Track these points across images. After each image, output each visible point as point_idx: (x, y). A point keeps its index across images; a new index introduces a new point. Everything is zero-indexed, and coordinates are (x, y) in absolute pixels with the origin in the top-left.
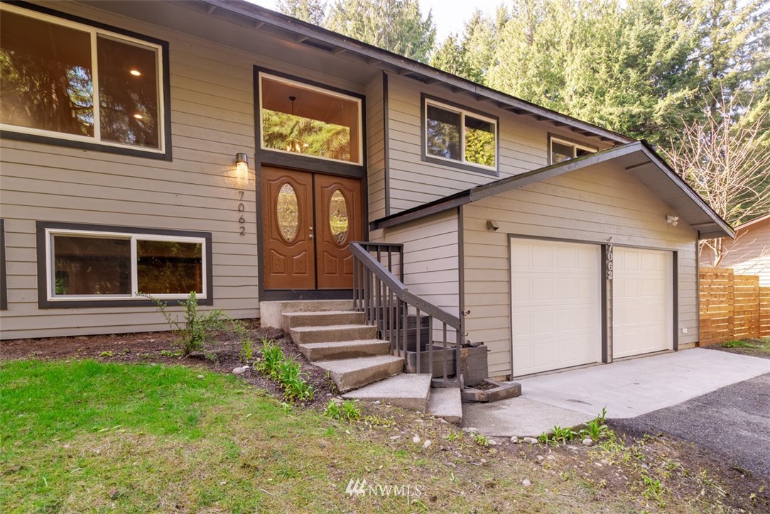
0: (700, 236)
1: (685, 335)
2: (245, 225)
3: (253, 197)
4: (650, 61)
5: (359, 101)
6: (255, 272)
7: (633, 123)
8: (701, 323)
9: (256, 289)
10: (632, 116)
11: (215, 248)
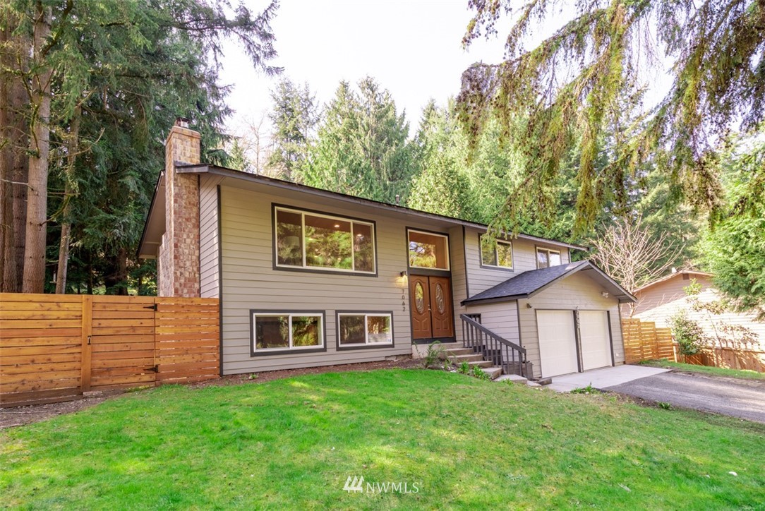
0: (620, 301)
1: (618, 357)
2: (405, 306)
3: (407, 291)
4: (573, 154)
5: (447, 237)
6: (409, 330)
7: (565, 199)
8: (625, 350)
9: (410, 339)
10: (563, 194)
11: (394, 317)
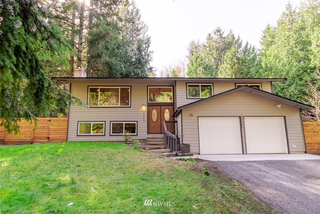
0: (301, 110)
1: (295, 148)
2: (145, 119)
3: (146, 113)
6: (146, 129)
8: (307, 144)
9: (147, 132)
11: (138, 124)
